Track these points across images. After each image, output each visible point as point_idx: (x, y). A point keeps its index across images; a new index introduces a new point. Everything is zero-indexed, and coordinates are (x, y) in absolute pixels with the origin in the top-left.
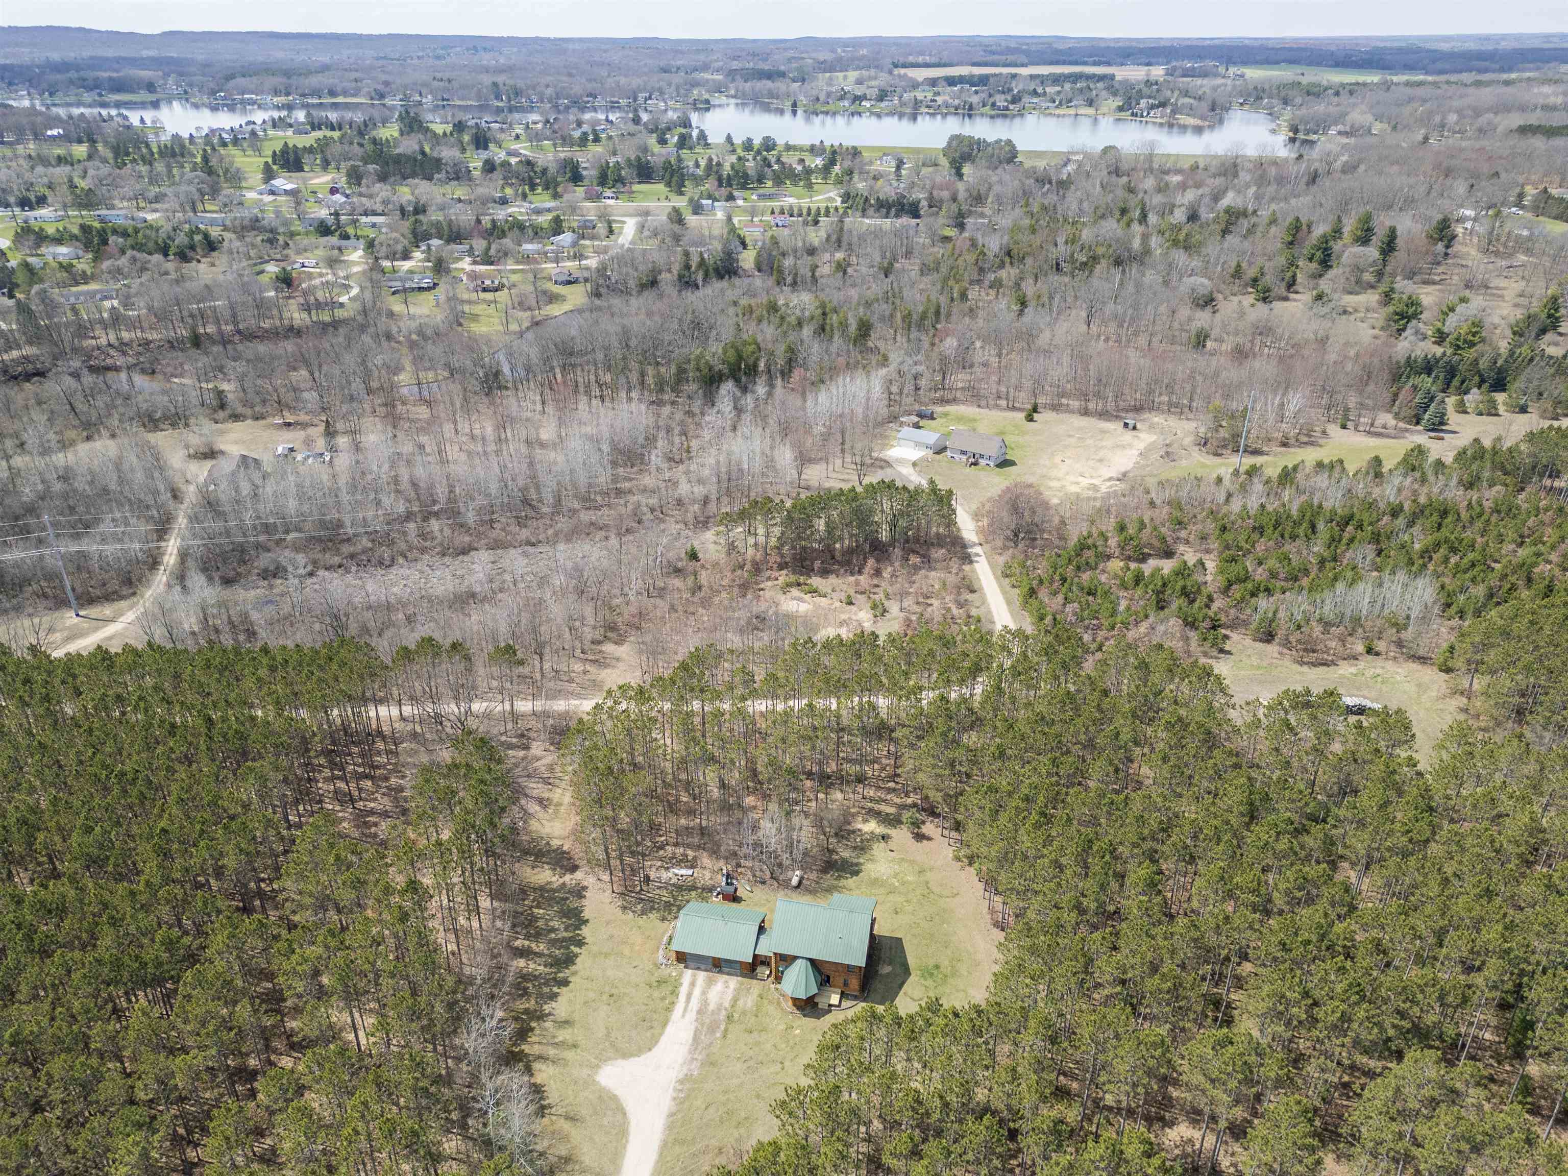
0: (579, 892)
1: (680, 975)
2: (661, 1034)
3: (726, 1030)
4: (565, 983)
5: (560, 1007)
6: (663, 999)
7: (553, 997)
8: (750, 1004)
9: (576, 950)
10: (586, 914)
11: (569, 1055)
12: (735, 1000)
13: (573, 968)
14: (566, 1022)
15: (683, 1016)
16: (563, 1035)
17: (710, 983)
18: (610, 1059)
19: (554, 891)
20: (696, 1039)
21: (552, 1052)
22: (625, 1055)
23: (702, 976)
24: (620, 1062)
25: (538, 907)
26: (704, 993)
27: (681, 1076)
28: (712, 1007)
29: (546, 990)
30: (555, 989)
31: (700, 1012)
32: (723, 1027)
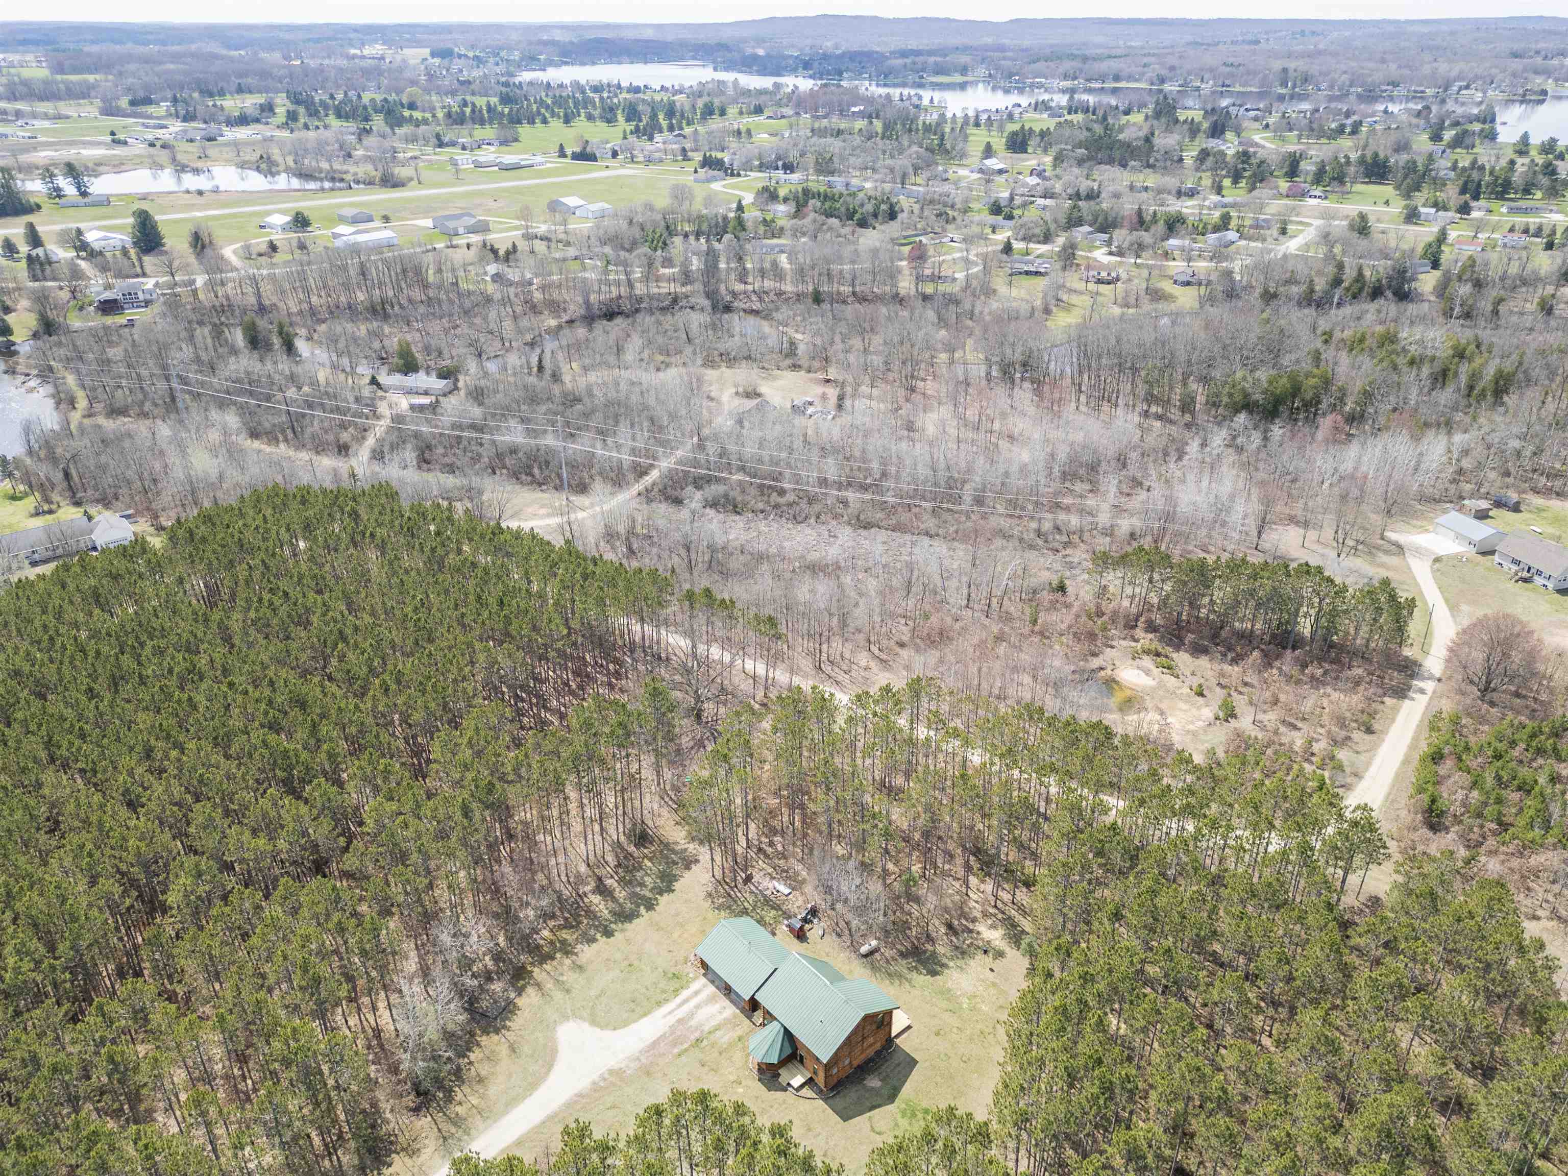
0: (689, 863)
1: (694, 979)
2: (635, 1021)
3: (686, 1050)
4: (608, 933)
5: (586, 952)
6: (664, 991)
7: (592, 940)
8: (725, 1039)
9: (642, 910)
10: (677, 885)
11: (558, 995)
12: (717, 1028)
13: (627, 925)
14: (580, 967)
15: (664, 1016)
16: (569, 977)
17: (711, 1000)
18: (581, 1018)
19: (674, 852)
20: (655, 1044)
21: (549, 985)
22: (594, 1022)
23: (711, 989)
24: (586, 1026)
25: (650, 859)
26: (698, 1007)
27: (616, 1067)
28: (693, 1023)
29: (592, 932)
30: (598, 936)
31: (680, 1021)
32: (686, 1046)
